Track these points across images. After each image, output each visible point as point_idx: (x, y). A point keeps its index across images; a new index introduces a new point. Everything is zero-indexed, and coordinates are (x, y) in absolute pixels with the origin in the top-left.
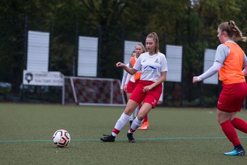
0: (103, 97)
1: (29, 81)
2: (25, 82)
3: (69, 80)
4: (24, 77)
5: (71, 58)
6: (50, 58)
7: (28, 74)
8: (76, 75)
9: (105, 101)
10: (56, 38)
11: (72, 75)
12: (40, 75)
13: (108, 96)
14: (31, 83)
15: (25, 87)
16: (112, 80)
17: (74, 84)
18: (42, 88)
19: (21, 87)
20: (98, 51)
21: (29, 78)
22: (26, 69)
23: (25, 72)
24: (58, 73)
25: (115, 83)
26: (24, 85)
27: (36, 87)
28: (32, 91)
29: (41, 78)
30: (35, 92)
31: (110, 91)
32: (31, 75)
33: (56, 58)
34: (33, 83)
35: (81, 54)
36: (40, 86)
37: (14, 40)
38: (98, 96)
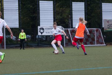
0: (90, 40)
1: (42, 33)
2: (39, 34)
3: (68, 30)
4: (39, 30)
5: (68, 16)
7: (41, 29)
8: (72, 28)
9: (91, 43)
10: (58, 4)
11: (69, 28)
12: (49, 29)
13: (93, 40)
14: (43, 34)
15: (40, 37)
16: (95, 29)
17: (71, 33)
18: (51, 37)
19: (37, 37)
20: (85, 11)
21: (42, 31)
23: (39, 27)
24: (60, 27)
25: (97, 31)
26: (39, 36)
27: (47, 36)
28: (44, 39)
29: (49, 31)
30: (46, 40)
31: (94, 36)
32: (43, 29)
35: (74, 13)
36: (49, 36)
38: (87, 40)
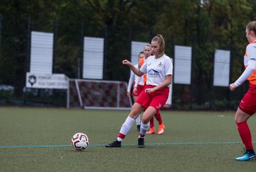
0: (110, 100)
1: (32, 84)
2: (28, 85)
3: (74, 83)
4: (27, 79)
5: (76, 60)
6: (54, 60)
7: (31, 77)
8: (81, 78)
9: (111, 105)
10: (60, 39)
11: (77, 78)
12: (44, 78)
13: (115, 99)
14: (35, 86)
15: (29, 90)
16: (118, 82)
17: (80, 86)
18: (46, 91)
19: (24, 90)
20: (104, 52)
21: (32, 80)
22: (29, 71)
23: (28, 75)
24: (63, 76)
25: (121, 85)
26: (27, 88)
27: (40, 90)
28: (35, 94)
29: (45, 81)
30: (39, 96)
31: (116, 93)
32: (35, 78)
33: (61, 59)
34: (36, 86)
35: (86, 55)
36: (44, 89)
37: (17, 41)
38: (104, 99)
